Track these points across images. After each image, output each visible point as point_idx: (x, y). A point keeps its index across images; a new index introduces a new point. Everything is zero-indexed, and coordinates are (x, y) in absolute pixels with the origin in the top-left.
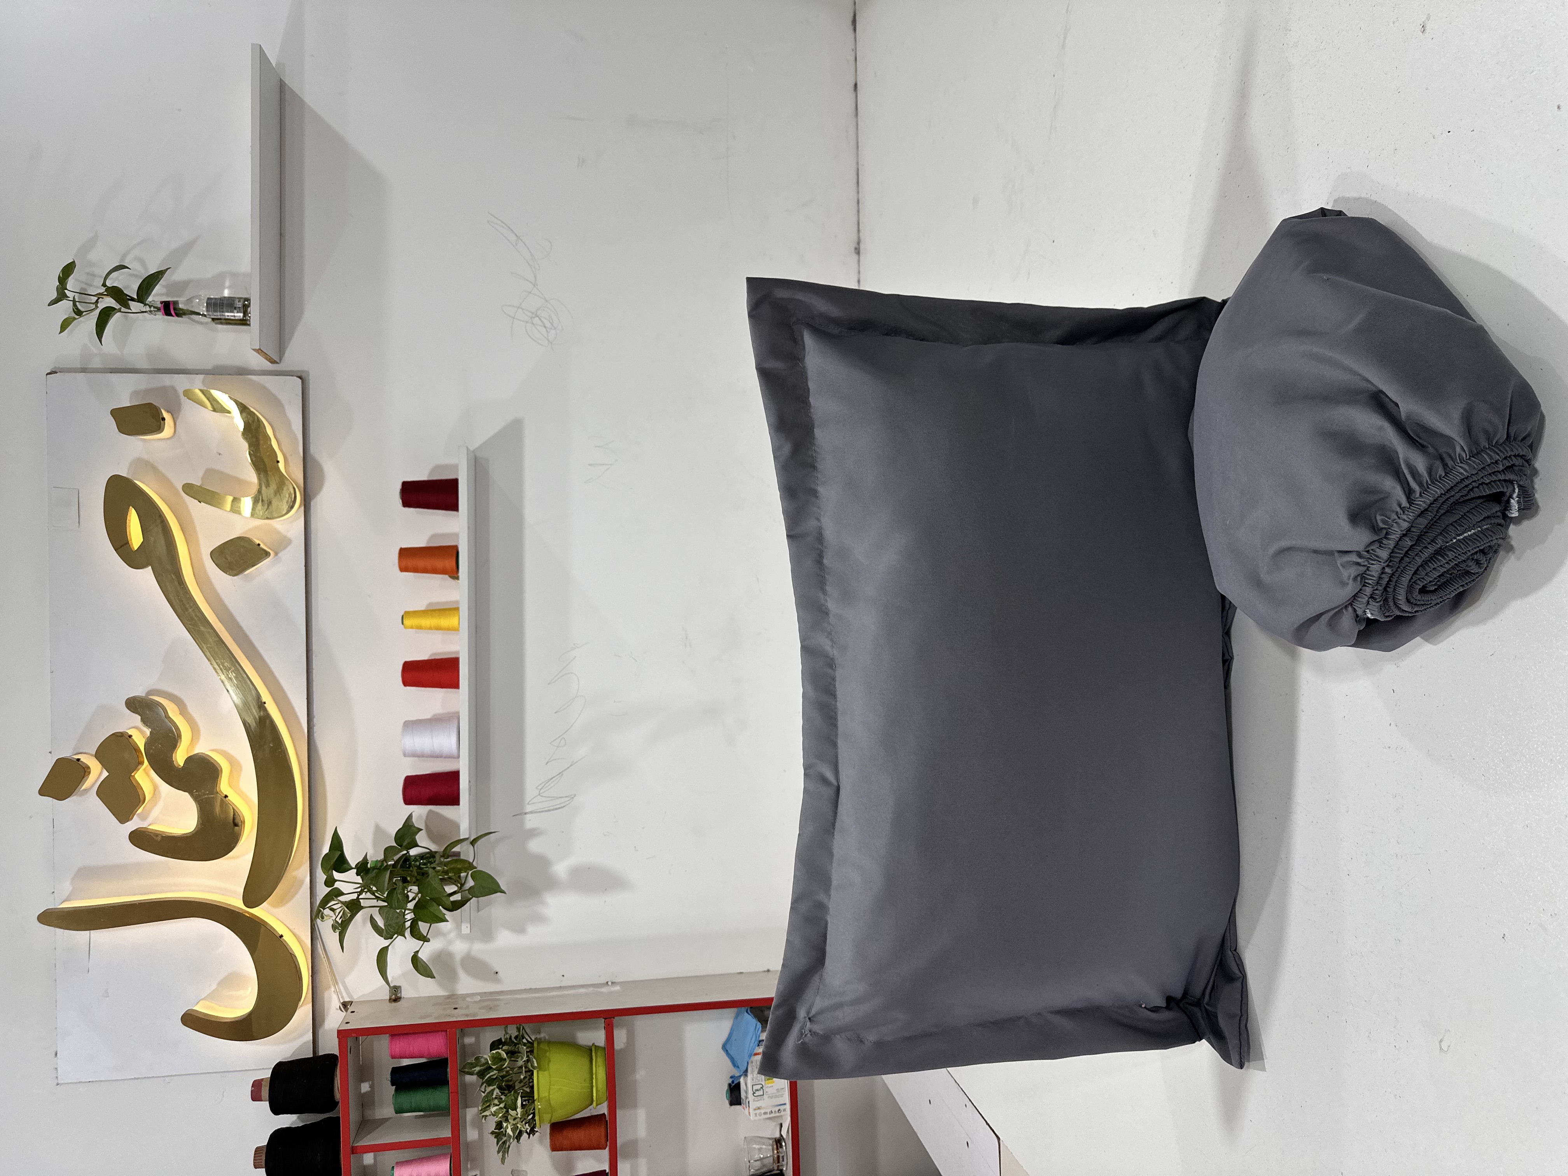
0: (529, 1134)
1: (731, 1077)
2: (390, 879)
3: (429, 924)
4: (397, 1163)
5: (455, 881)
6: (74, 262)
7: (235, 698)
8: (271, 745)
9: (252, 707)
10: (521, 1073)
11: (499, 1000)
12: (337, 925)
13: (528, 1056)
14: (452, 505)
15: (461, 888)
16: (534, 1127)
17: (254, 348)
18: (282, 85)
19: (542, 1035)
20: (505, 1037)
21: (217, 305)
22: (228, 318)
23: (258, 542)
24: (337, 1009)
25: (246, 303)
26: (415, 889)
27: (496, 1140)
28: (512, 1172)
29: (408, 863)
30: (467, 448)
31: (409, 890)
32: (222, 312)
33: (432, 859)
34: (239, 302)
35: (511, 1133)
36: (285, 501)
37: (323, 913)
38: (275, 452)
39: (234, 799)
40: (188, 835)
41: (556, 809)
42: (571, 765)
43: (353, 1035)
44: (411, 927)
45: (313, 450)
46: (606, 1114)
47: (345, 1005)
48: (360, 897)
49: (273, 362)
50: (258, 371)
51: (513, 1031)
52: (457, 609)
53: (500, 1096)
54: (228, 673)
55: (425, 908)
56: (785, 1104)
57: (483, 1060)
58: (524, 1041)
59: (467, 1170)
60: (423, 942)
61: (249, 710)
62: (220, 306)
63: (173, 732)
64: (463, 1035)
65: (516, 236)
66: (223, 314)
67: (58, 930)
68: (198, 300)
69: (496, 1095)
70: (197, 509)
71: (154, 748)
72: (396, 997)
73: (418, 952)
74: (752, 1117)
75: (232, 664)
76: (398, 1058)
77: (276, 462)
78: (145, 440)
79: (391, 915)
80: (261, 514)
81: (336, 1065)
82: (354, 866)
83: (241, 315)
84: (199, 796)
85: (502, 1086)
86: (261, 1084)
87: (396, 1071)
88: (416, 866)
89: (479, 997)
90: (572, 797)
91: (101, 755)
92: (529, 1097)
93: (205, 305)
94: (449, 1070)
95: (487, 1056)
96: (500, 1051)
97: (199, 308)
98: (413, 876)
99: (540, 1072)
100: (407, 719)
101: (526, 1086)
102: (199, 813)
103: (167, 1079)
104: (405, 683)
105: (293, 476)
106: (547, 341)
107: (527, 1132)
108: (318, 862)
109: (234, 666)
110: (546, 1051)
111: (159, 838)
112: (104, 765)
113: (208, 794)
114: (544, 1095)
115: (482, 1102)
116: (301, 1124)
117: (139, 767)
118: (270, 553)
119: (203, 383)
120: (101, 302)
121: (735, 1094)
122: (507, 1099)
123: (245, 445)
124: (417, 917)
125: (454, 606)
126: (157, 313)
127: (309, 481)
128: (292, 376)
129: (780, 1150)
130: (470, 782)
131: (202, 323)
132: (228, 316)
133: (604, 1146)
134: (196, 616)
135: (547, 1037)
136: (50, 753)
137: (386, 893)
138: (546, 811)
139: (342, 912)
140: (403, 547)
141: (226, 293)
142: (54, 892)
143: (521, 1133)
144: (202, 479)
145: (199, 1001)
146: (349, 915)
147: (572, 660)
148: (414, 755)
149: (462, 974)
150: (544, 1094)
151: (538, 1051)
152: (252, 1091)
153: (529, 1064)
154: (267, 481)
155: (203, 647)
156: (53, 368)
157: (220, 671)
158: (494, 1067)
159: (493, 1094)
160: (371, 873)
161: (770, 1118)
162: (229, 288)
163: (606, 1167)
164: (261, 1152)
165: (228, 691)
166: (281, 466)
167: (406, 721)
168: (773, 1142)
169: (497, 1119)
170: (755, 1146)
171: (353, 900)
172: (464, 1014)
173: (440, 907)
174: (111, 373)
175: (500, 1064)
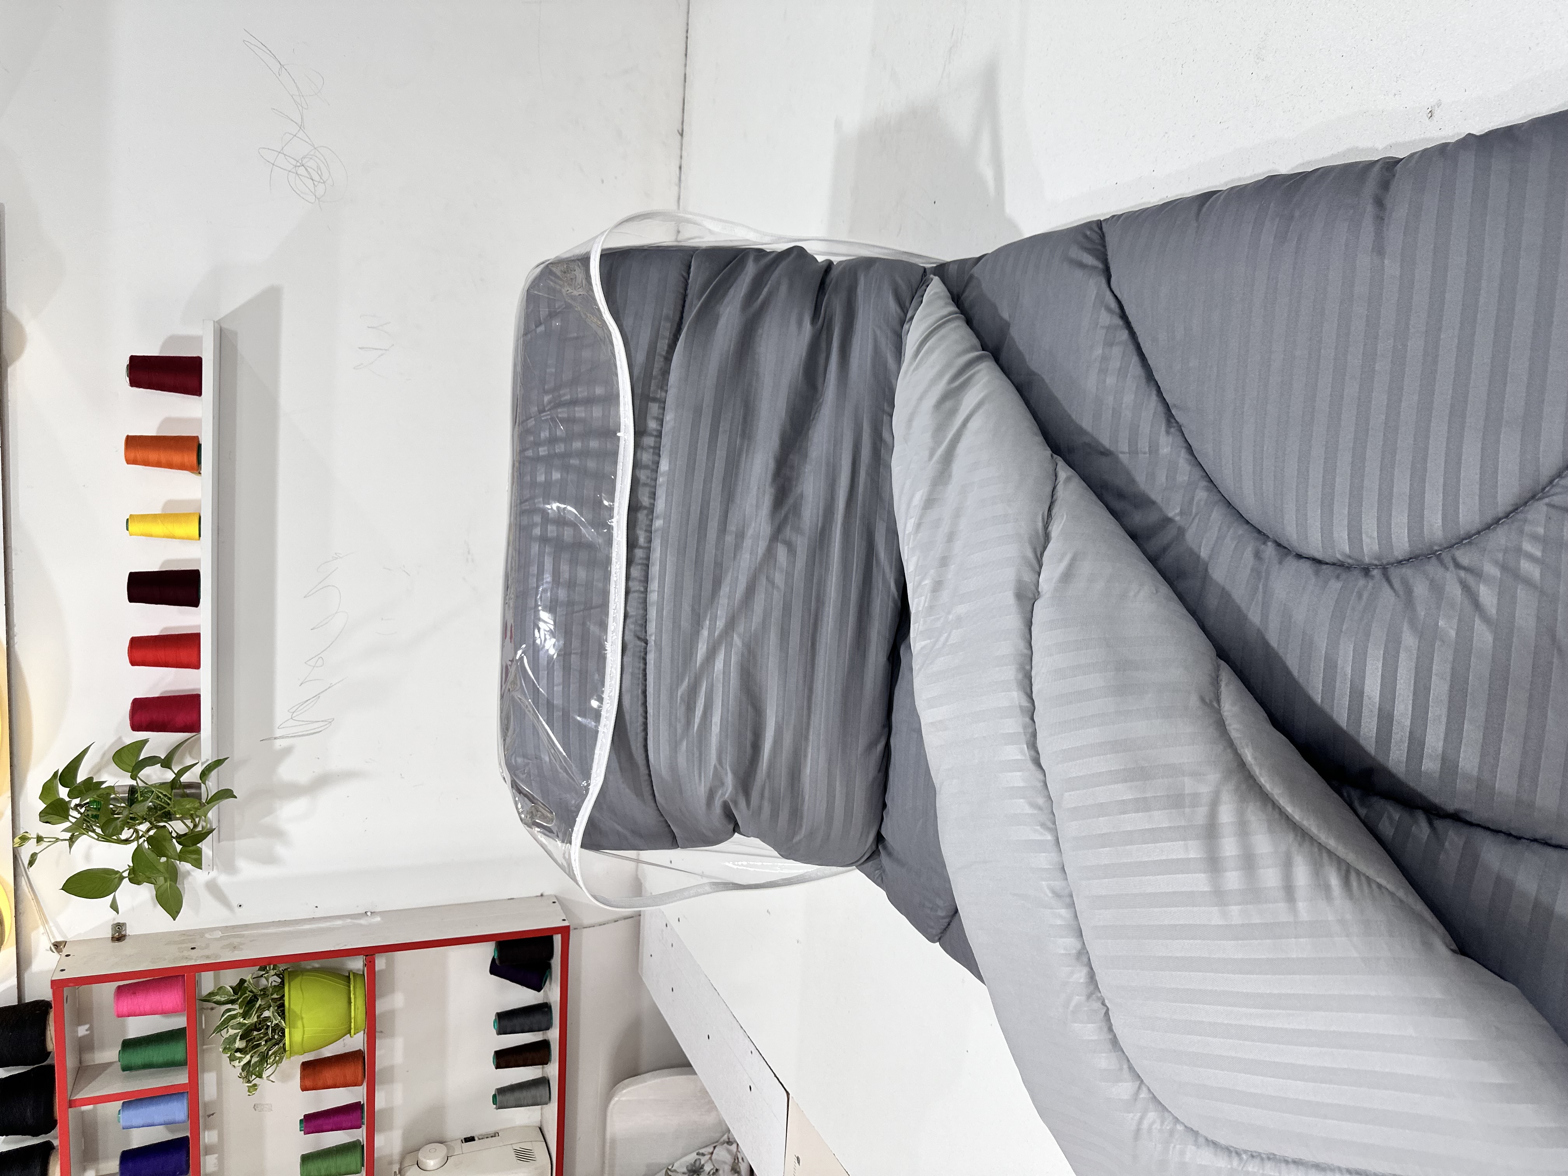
11: (243, 936)
14: (196, 390)
24: (47, 950)
30: (213, 316)
41: (312, 734)
42: (330, 687)
43: (72, 985)
45: (10, 303)
46: (365, 1048)
52: (198, 513)
65: (280, 64)
72: (120, 935)
81: (48, 1013)
89: (220, 933)
90: (331, 720)
106: (314, 196)
116: (5, 1075)
125: (196, 510)
130: (213, 706)
133: (360, 1082)
138: (299, 736)
140: (131, 434)
147: (333, 571)
163: (363, 1097)
172: (204, 956)
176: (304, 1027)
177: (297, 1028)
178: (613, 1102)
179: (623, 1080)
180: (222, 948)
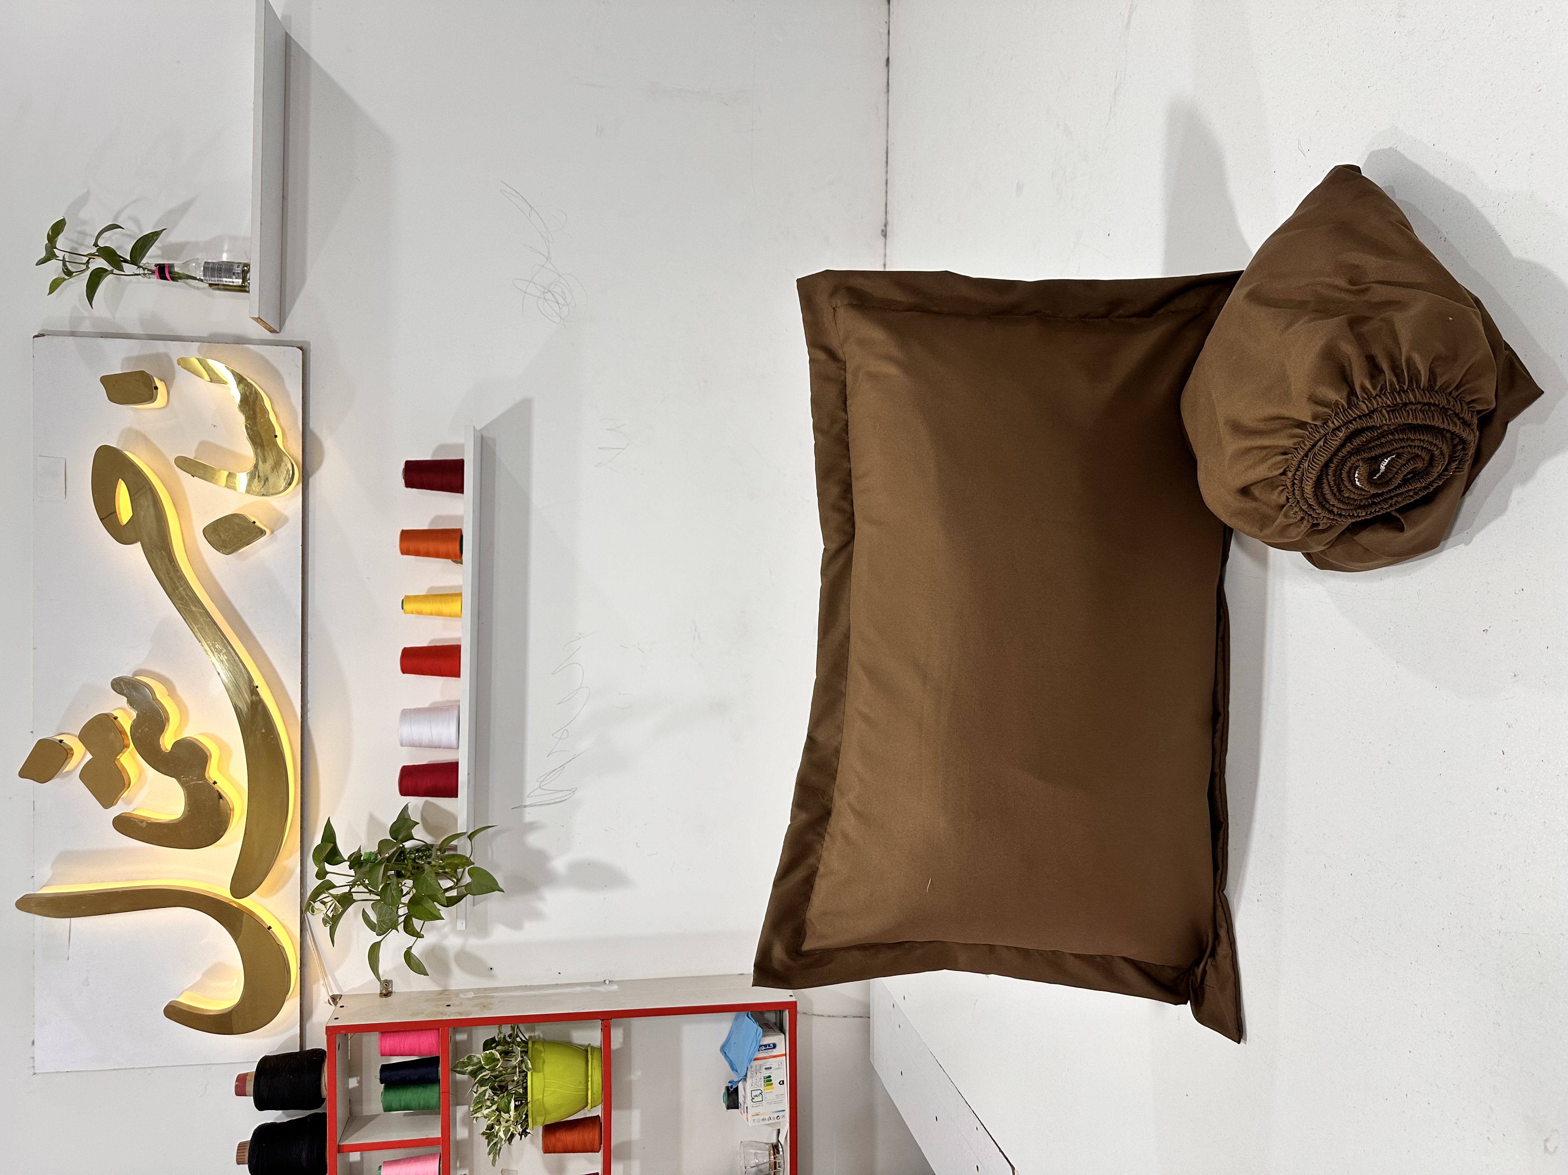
0: (521, 1135)
1: (730, 1082)
2: (385, 873)
3: (423, 921)
4: (384, 1162)
5: (452, 876)
6: (64, 220)
7: (226, 680)
8: (264, 731)
9: (244, 691)
10: (515, 1073)
11: (493, 997)
12: (328, 919)
13: (522, 1057)
14: (457, 487)
15: (457, 884)
16: (526, 1128)
17: (253, 317)
18: (287, 38)
19: (537, 1033)
20: (499, 1036)
21: (215, 270)
22: (226, 283)
23: (253, 519)
24: (326, 1003)
25: (245, 268)
26: (409, 883)
27: (487, 1140)
28: (502, 1171)
29: (402, 855)
30: (474, 427)
31: (403, 884)
32: (220, 277)
33: (427, 852)
34: (237, 267)
35: (503, 1136)
36: (282, 478)
37: (313, 906)
38: (273, 426)
39: (223, 786)
40: (175, 822)
41: (557, 802)
42: (573, 758)
43: (343, 1032)
44: (404, 921)
45: (313, 424)
46: (600, 1116)
47: (334, 999)
48: (352, 891)
49: (273, 331)
50: (256, 339)
51: (507, 1030)
52: (460, 595)
53: (492, 1097)
54: (219, 655)
55: (420, 904)
56: (784, 1111)
57: (475, 1060)
58: (518, 1039)
59: (456, 1169)
60: (416, 938)
61: (241, 693)
62: (217, 270)
63: (161, 714)
64: (455, 1031)
65: (530, 206)
66: (221, 279)
67: (36, 916)
68: (194, 264)
69: (489, 1096)
70: (190, 483)
71: (140, 731)
72: (387, 992)
73: (411, 947)
74: (750, 1123)
75: (224, 647)
76: (388, 1056)
77: (274, 436)
78: (136, 408)
79: (384, 910)
80: (257, 490)
81: (323, 1061)
82: (347, 859)
83: (240, 281)
84: (187, 782)
85: (494, 1086)
86: (246, 1079)
87: (385, 1068)
88: (411, 859)
89: (473, 994)
90: (574, 791)
91: (85, 736)
92: (522, 1099)
93: (202, 269)
94: (440, 1069)
95: (480, 1055)
96: (493, 1051)
97: (196, 272)
98: (408, 871)
99: (534, 1073)
100: (405, 708)
101: (520, 1087)
102: (186, 799)
103: (149, 1071)
104: (404, 671)
105: (291, 451)
106: (559, 318)
107: (519, 1134)
108: (309, 851)
109: (226, 648)
110: (541, 1052)
111: (144, 825)
112: (88, 747)
113: (195, 780)
114: (537, 1098)
115: (474, 1103)
116: (286, 1120)
117: (124, 751)
118: (265, 531)
119: (199, 351)
120: (93, 262)
121: (732, 1098)
122: (500, 1100)
123: (241, 419)
124: (412, 913)
125: (458, 592)
126: (150, 276)
127: (307, 457)
128: (292, 346)
129: (777, 1155)
130: (469, 774)
131: (198, 288)
132: (226, 282)
133: (598, 1148)
134: (187, 595)
135: (541, 1036)
136: (32, 732)
137: (381, 887)
138: (546, 804)
139: (334, 904)
140: (404, 529)
141: (225, 258)
142: (33, 877)
143: (512, 1136)
144: (196, 451)
145: (184, 991)
146: (341, 910)
147: (576, 651)
148: (412, 745)
149: (455, 970)
150: (538, 1096)
151: (532, 1049)
152: (236, 1086)
153: (524, 1065)
154: (264, 456)
155: (193, 627)
156: (40, 331)
157: (210, 653)
158: (487, 1067)
159: (485, 1095)
160: (366, 865)
161: (766, 1125)
162: (227, 251)
163: (599, 1169)
164: (244, 1148)
165: (219, 674)
166: (279, 440)
167: (404, 710)
168: (769, 1147)
169: (489, 1122)
170: (751, 1151)
171: (345, 893)
172: (458, 1012)
173: (435, 903)
174: (101, 337)
175: (493, 1064)
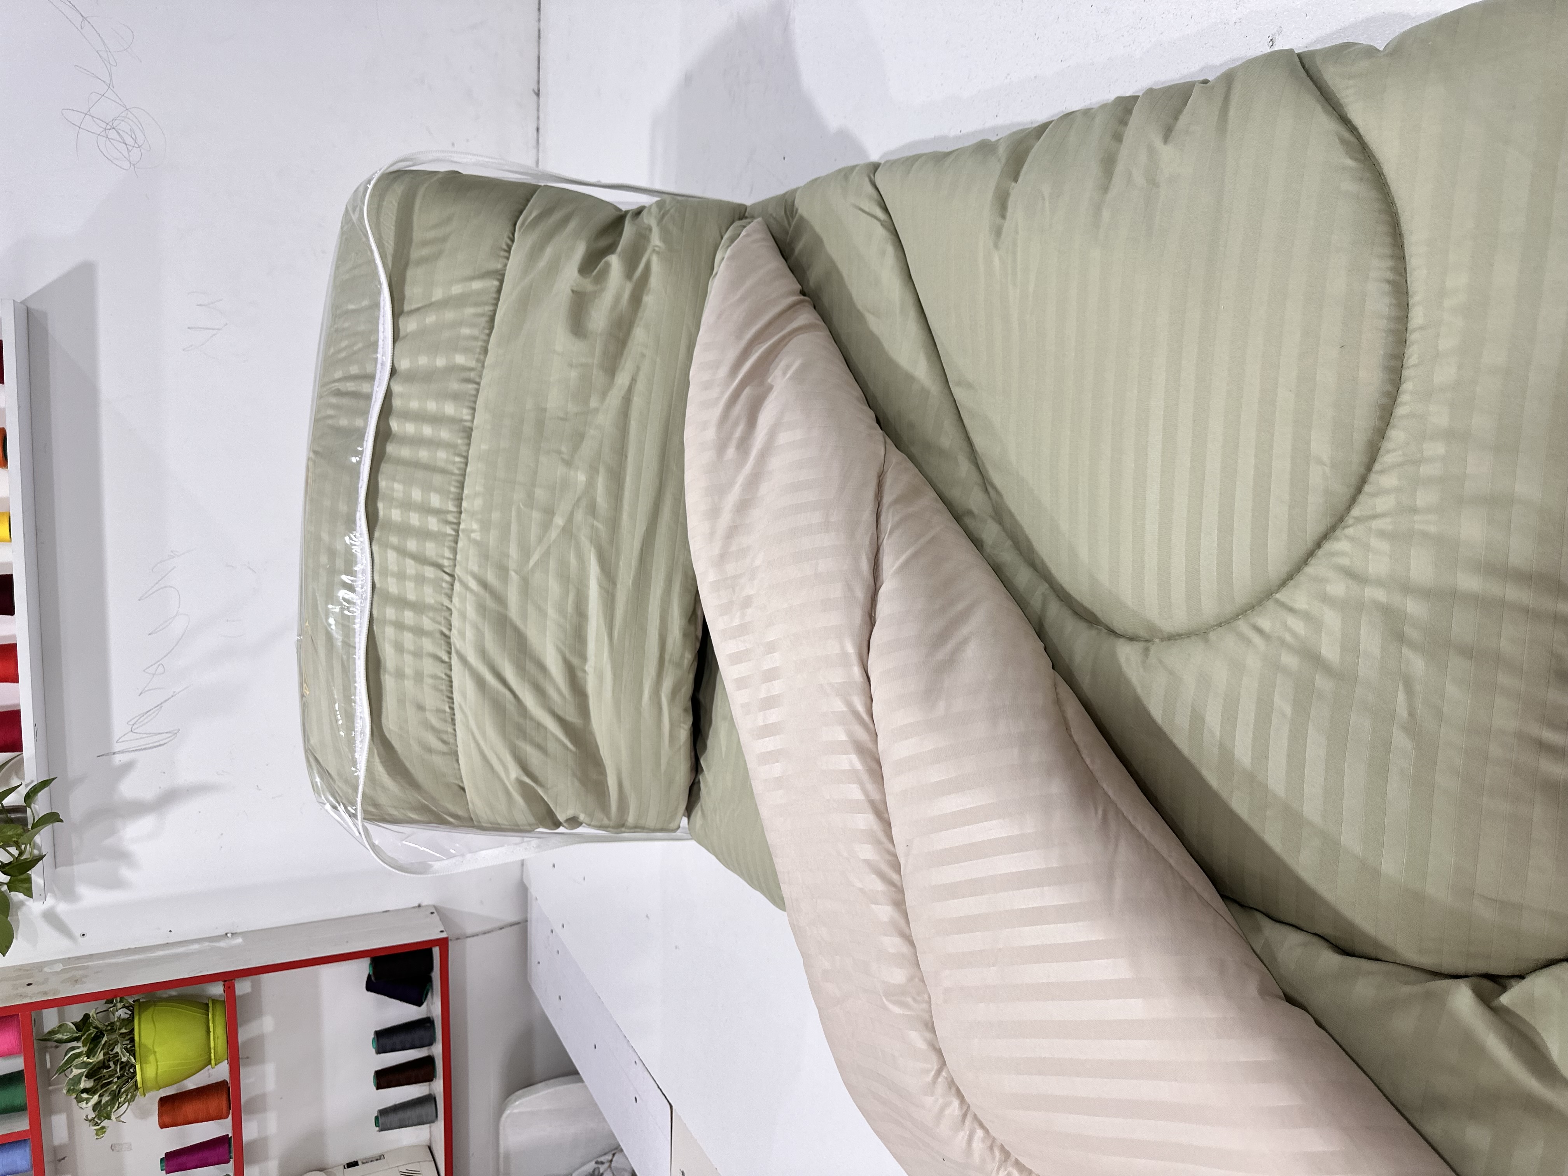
11: (87, 967)
28: (112, 1146)
30: (14, 296)
41: (155, 747)
42: (173, 696)
46: (228, 1079)
52: (7, 513)
65: (82, 16)
89: (61, 965)
90: (175, 734)
106: (129, 162)
114: (147, 1077)
125: (3, 508)
130: (35, 722)
133: (225, 1115)
138: (141, 749)
147: (169, 571)
172: (41, 992)
176: (157, 1062)
177: (150, 1063)
178: (505, 1115)
179: (514, 1093)
180: (62, 982)
